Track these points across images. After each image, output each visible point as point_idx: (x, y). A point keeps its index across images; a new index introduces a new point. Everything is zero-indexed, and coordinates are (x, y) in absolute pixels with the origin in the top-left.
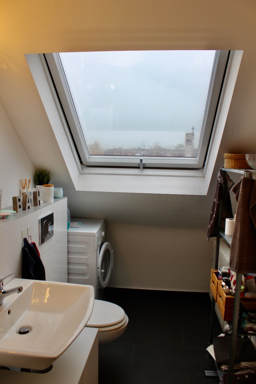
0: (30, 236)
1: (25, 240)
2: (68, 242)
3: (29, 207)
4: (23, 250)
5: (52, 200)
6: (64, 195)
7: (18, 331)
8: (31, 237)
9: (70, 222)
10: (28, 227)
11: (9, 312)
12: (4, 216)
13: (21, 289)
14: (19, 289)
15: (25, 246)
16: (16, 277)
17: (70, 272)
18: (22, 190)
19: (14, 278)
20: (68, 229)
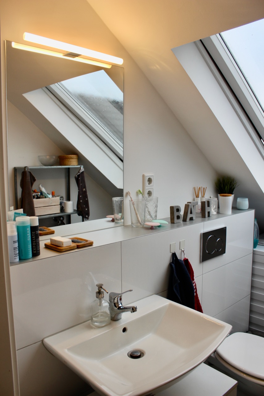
0: (183, 251)
1: (174, 255)
2: (254, 262)
3: (191, 219)
4: (170, 265)
5: (230, 211)
6: (251, 207)
7: (130, 353)
8: (185, 252)
9: (258, 239)
10: (181, 241)
11: (124, 330)
12: (152, 227)
13: (134, 309)
14: (133, 309)
15: (172, 262)
16: (157, 294)
17: (254, 298)
18: (196, 198)
19: (155, 294)
20: (255, 246)
